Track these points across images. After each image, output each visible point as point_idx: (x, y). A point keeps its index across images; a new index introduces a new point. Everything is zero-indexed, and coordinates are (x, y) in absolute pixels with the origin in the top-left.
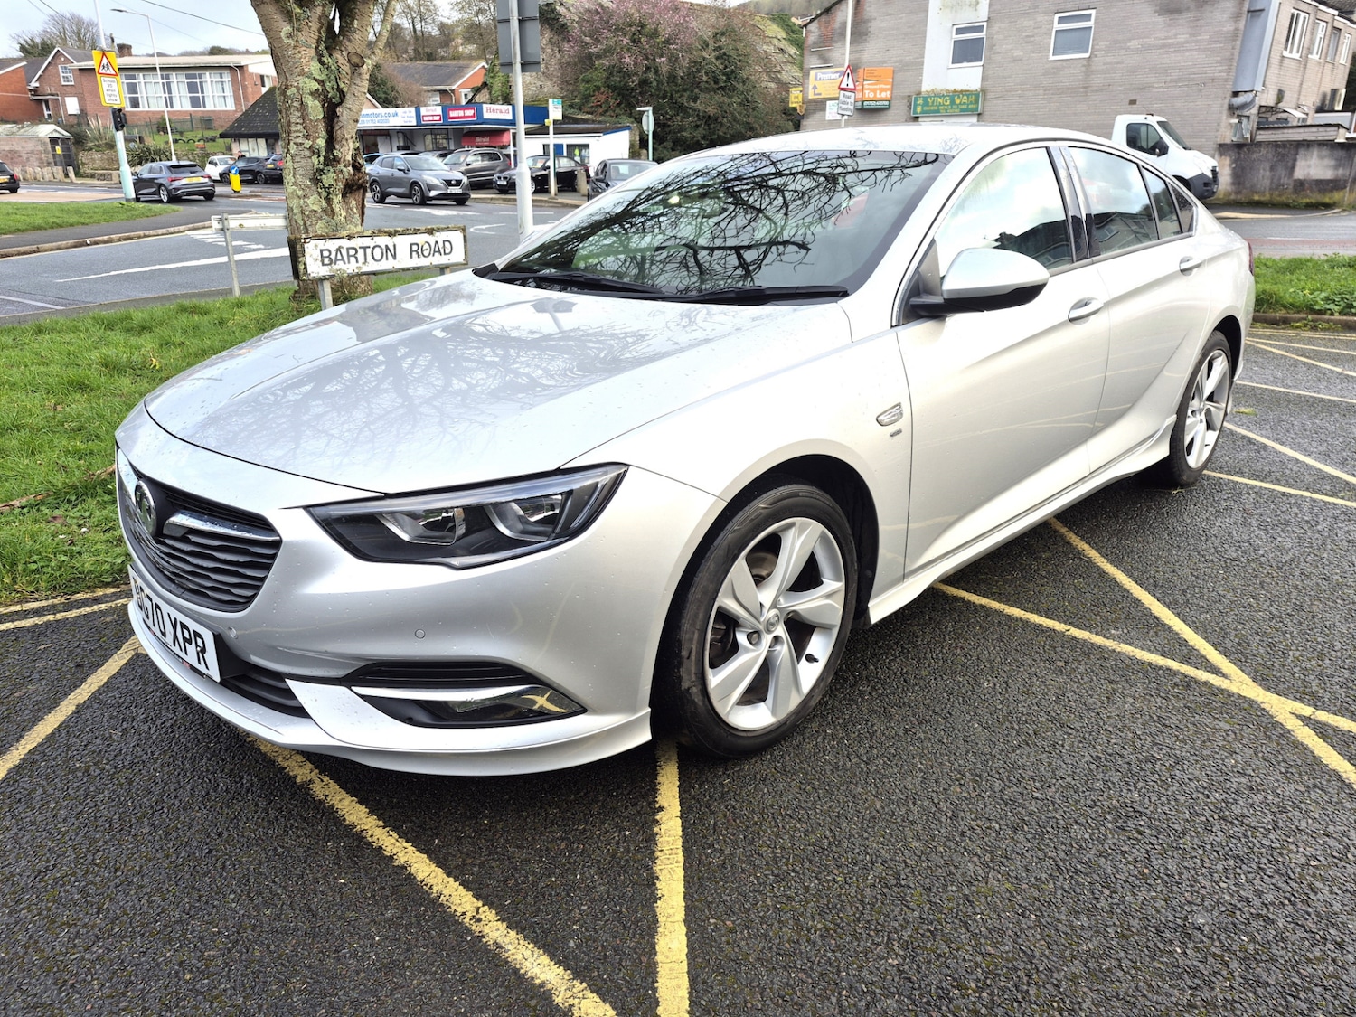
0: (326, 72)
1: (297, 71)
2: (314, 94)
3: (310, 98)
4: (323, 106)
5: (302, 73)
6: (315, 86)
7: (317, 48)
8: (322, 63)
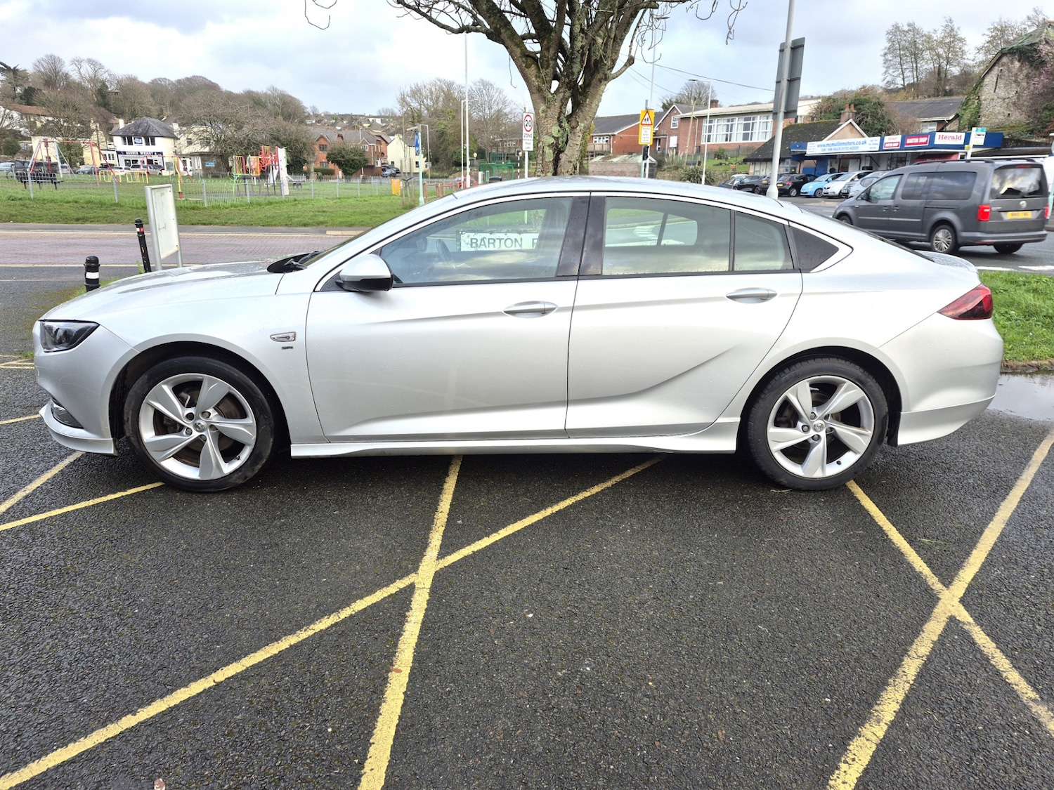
0: (562, 132)
1: (544, 132)
2: (550, 146)
3: (548, 148)
4: (554, 153)
5: (547, 134)
6: (552, 140)
7: (558, 118)
8: (561, 126)
